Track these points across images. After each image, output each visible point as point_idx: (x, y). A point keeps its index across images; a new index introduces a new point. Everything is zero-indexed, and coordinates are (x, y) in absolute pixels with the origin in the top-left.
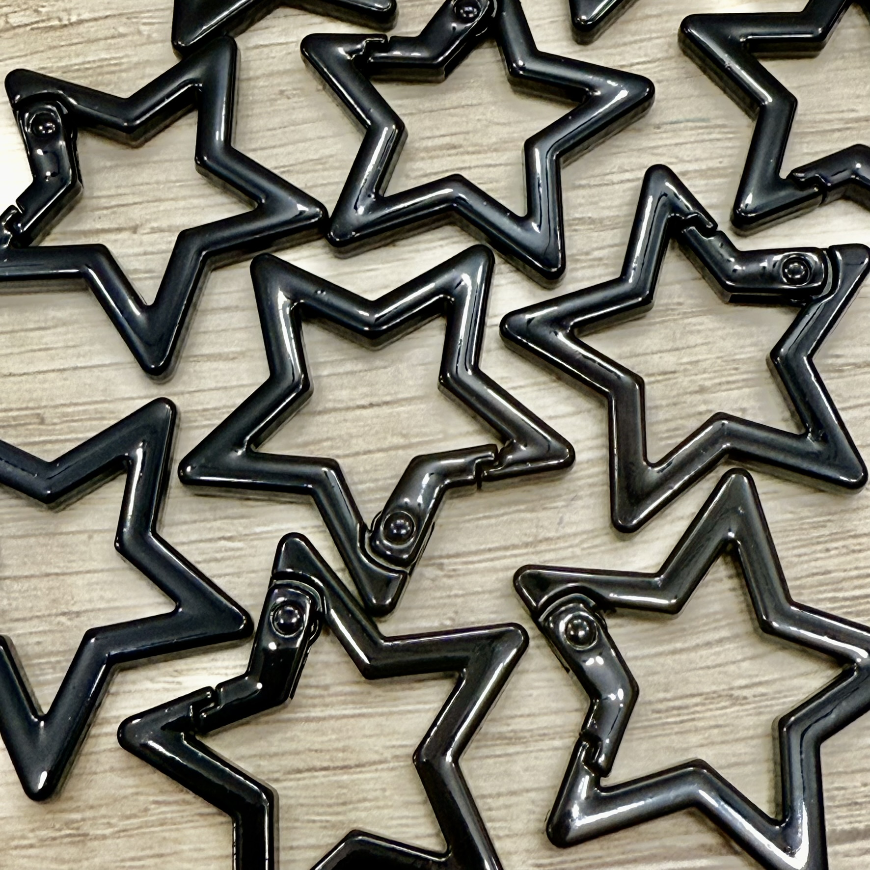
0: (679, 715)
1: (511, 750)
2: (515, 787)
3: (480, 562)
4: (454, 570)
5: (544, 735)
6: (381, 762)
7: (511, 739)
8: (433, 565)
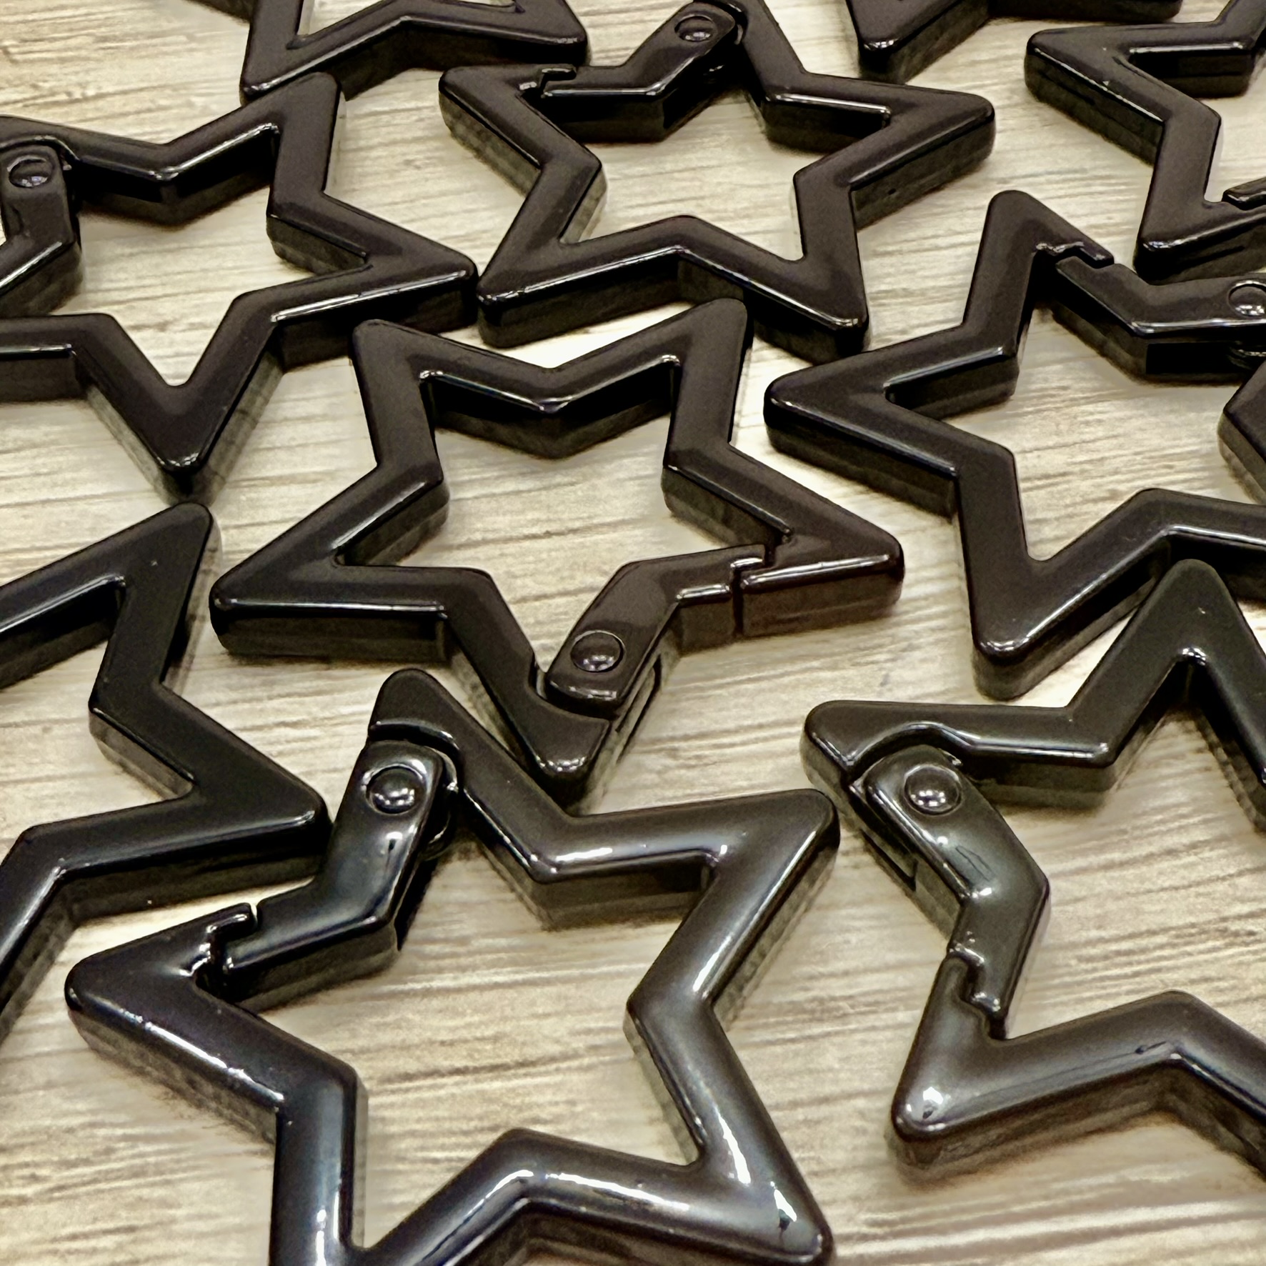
0: (1130, 964)
1: (817, 1029)
2: (828, 1089)
3: (743, 744)
4: (698, 757)
5: (877, 1003)
6: (565, 1057)
7: (813, 1012)
8: (660, 750)
